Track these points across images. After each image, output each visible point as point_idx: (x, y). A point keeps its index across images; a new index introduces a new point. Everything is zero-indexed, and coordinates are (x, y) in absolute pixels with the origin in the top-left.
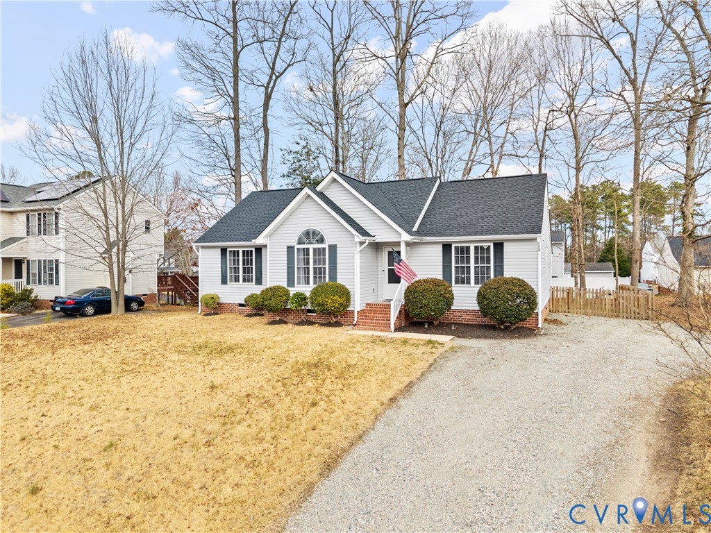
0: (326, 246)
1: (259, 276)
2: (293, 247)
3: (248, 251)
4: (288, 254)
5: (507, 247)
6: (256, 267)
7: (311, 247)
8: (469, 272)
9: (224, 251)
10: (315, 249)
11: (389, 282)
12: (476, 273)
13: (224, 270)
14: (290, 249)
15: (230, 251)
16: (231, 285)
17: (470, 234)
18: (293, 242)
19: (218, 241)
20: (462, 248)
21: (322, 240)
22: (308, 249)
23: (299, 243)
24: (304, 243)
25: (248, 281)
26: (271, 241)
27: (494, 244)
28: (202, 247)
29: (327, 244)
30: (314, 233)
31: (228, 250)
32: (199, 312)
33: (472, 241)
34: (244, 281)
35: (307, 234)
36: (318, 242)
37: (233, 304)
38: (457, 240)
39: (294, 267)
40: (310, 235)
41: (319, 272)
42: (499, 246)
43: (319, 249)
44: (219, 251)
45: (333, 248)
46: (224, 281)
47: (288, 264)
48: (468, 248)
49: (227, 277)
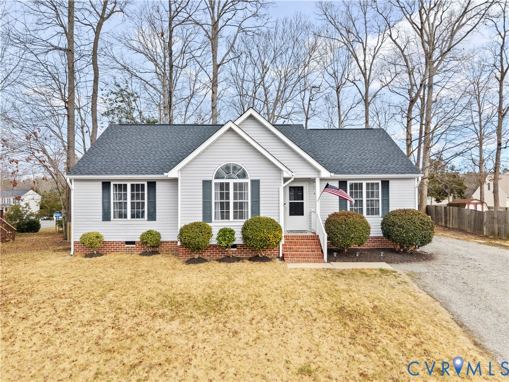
0: (248, 181)
1: (152, 210)
2: (210, 182)
3: (138, 185)
4: (203, 189)
5: (392, 185)
6: (148, 202)
7: (231, 182)
8: (362, 205)
9: (106, 185)
10: (235, 184)
11: (291, 214)
12: (368, 205)
13: (106, 206)
14: (207, 184)
15: (115, 185)
16: (115, 222)
17: (365, 173)
18: (210, 176)
19: (101, 174)
20: (356, 184)
21: (244, 175)
22: (228, 184)
23: (216, 178)
24: (223, 178)
25: (138, 217)
26: (183, 175)
27: (382, 181)
28: (76, 180)
29: (250, 179)
30: (235, 168)
31: (112, 184)
32: (72, 253)
33: (364, 179)
34: (133, 216)
35: (227, 168)
36: (239, 177)
37: (117, 243)
38: (351, 178)
39: (211, 202)
40: (230, 170)
41: (240, 206)
42: (385, 183)
43: (241, 184)
44: (99, 185)
45: (256, 184)
46: (106, 217)
47: (204, 198)
48: (361, 184)
49: (110, 213)
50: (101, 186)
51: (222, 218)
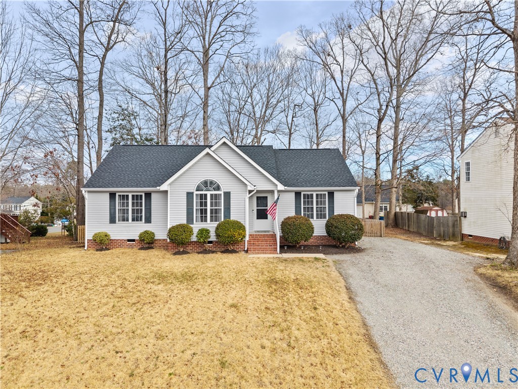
0: (221, 192)
1: (148, 215)
2: (192, 193)
3: (137, 196)
4: (187, 199)
5: (336, 194)
6: (145, 209)
7: (209, 193)
8: (312, 211)
9: (112, 195)
10: (212, 195)
11: (257, 219)
12: (317, 211)
13: (112, 211)
14: (190, 195)
15: (120, 196)
16: (119, 224)
17: (314, 186)
18: (192, 189)
19: (109, 187)
20: (308, 195)
21: (218, 188)
22: (206, 195)
23: (197, 190)
24: (202, 190)
25: (137, 220)
26: (172, 188)
27: (328, 193)
28: (89, 192)
29: (223, 191)
30: (212, 183)
31: (117, 194)
32: (86, 248)
33: (314, 191)
34: (133, 220)
35: (205, 183)
36: (215, 189)
37: (121, 240)
38: (305, 190)
39: (193, 209)
40: (207, 184)
41: (215, 212)
42: (331, 194)
43: (216, 195)
44: (108, 196)
45: (227, 195)
46: (112, 220)
47: (187, 206)
48: (312, 195)
49: (115, 217)
50: (109, 196)
51: (202, 221)
